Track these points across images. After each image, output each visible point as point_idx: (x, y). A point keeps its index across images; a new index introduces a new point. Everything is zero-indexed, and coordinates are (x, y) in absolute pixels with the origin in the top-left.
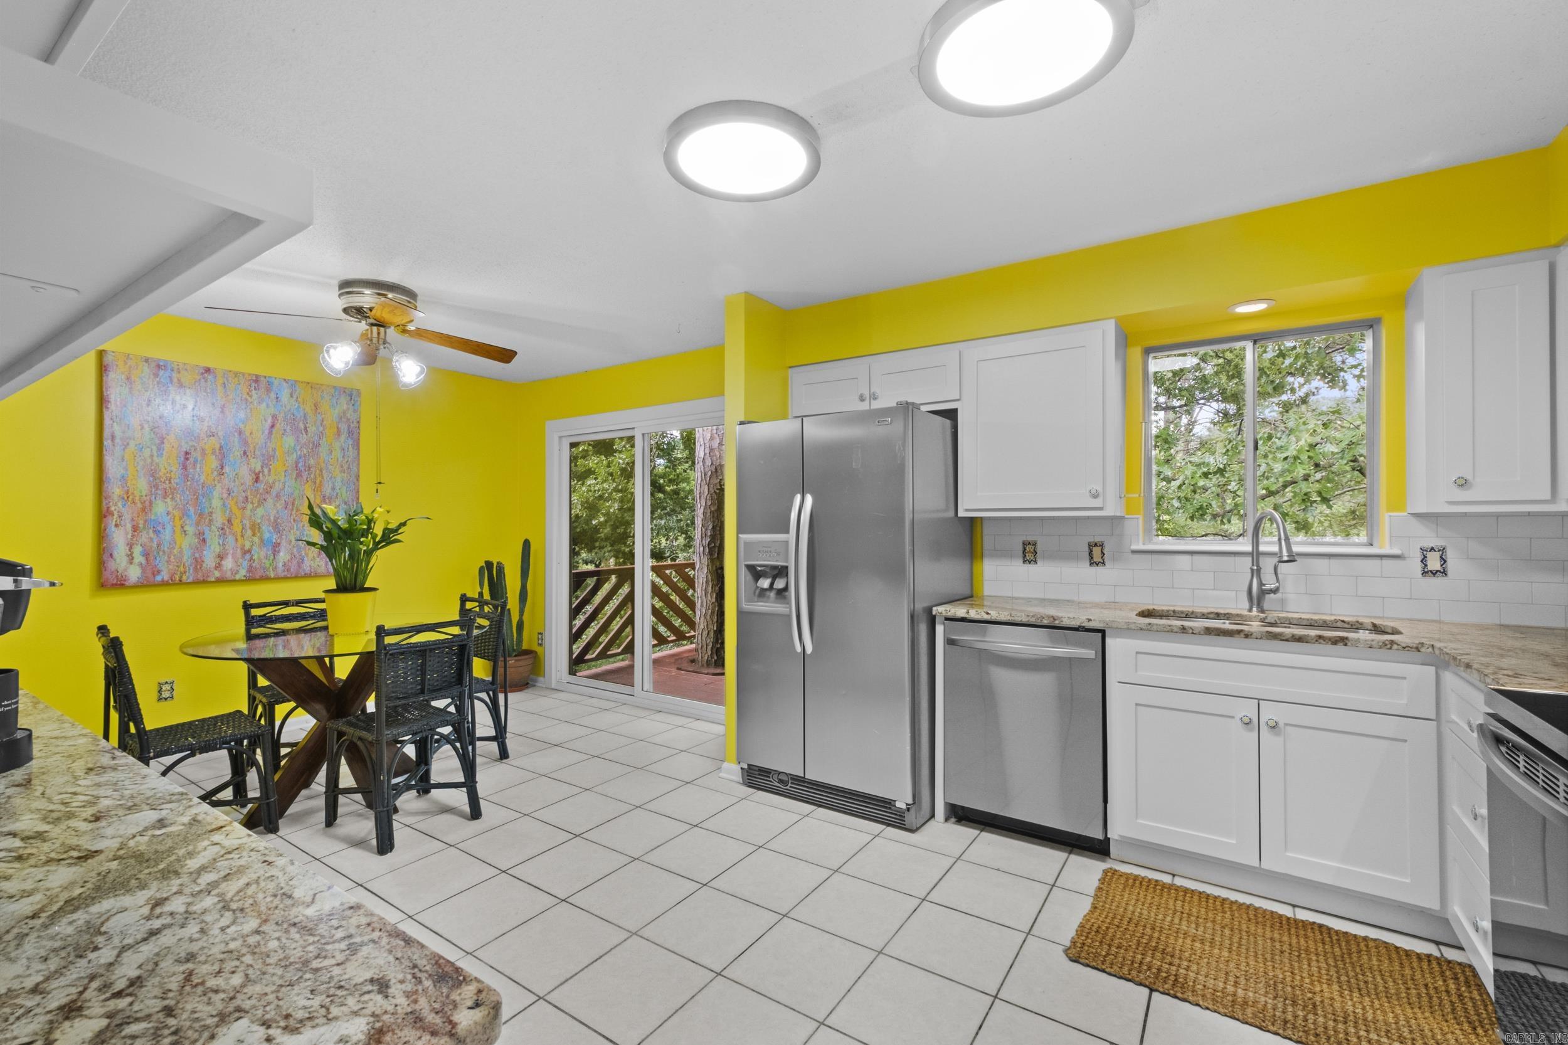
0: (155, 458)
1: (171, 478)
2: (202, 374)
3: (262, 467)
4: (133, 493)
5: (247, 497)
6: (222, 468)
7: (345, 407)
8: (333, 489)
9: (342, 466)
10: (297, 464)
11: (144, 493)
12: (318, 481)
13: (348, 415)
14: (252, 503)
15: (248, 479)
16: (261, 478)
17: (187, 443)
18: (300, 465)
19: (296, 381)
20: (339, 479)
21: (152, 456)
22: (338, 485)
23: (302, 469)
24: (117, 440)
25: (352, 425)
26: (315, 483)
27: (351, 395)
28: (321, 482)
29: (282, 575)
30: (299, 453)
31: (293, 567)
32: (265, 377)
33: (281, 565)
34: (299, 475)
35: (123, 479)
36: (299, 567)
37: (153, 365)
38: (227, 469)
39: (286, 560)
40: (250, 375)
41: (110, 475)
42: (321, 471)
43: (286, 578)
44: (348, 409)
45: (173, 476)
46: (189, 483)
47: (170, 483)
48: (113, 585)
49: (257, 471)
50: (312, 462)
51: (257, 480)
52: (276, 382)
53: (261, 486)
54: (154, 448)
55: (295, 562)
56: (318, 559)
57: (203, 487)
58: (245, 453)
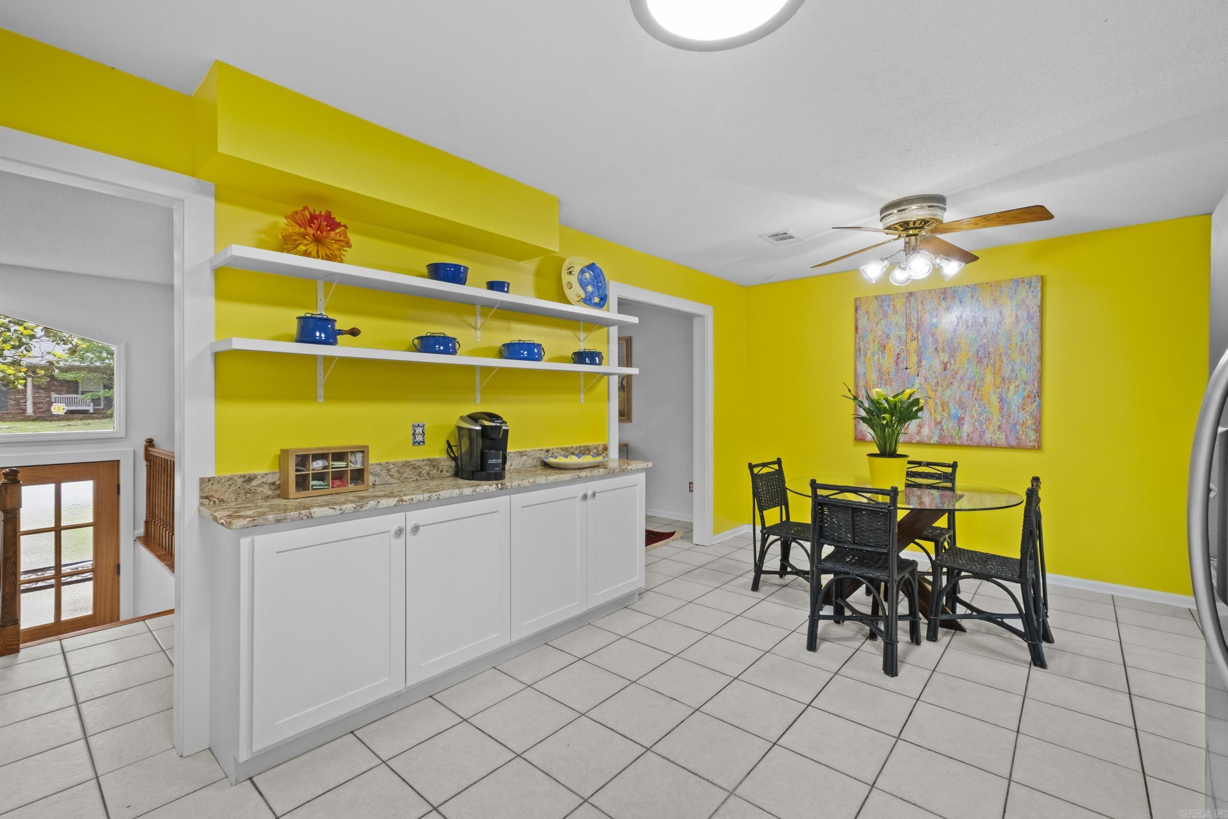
0: (880, 360)
1: (889, 371)
2: (908, 297)
3: (949, 358)
4: (869, 383)
5: (938, 382)
6: (920, 362)
7: (1024, 294)
8: (1013, 371)
9: (1021, 349)
10: (978, 351)
11: (875, 384)
12: (997, 366)
13: (1028, 302)
14: (942, 386)
15: (938, 368)
16: (948, 367)
17: (898, 347)
18: (980, 353)
19: (976, 285)
20: (1018, 361)
21: (879, 359)
22: (1018, 367)
23: (982, 356)
24: (862, 352)
25: (1031, 311)
26: (994, 367)
27: (1030, 284)
28: (1000, 366)
29: (966, 443)
30: (980, 343)
31: (976, 437)
32: (951, 288)
33: (965, 434)
34: (980, 361)
35: (865, 374)
36: (981, 437)
37: (879, 300)
38: (924, 362)
39: (969, 431)
40: (939, 289)
41: (858, 373)
42: (1001, 356)
43: (968, 446)
44: (1027, 296)
45: (891, 370)
46: (899, 374)
47: (889, 375)
48: (860, 439)
49: (945, 362)
50: (991, 349)
51: (945, 369)
52: (960, 289)
53: (949, 373)
54: (880, 353)
55: (977, 433)
56: (998, 433)
57: (908, 376)
58: (936, 349)
